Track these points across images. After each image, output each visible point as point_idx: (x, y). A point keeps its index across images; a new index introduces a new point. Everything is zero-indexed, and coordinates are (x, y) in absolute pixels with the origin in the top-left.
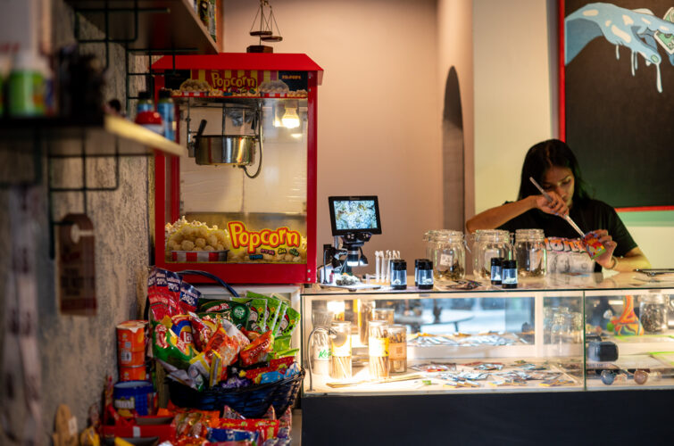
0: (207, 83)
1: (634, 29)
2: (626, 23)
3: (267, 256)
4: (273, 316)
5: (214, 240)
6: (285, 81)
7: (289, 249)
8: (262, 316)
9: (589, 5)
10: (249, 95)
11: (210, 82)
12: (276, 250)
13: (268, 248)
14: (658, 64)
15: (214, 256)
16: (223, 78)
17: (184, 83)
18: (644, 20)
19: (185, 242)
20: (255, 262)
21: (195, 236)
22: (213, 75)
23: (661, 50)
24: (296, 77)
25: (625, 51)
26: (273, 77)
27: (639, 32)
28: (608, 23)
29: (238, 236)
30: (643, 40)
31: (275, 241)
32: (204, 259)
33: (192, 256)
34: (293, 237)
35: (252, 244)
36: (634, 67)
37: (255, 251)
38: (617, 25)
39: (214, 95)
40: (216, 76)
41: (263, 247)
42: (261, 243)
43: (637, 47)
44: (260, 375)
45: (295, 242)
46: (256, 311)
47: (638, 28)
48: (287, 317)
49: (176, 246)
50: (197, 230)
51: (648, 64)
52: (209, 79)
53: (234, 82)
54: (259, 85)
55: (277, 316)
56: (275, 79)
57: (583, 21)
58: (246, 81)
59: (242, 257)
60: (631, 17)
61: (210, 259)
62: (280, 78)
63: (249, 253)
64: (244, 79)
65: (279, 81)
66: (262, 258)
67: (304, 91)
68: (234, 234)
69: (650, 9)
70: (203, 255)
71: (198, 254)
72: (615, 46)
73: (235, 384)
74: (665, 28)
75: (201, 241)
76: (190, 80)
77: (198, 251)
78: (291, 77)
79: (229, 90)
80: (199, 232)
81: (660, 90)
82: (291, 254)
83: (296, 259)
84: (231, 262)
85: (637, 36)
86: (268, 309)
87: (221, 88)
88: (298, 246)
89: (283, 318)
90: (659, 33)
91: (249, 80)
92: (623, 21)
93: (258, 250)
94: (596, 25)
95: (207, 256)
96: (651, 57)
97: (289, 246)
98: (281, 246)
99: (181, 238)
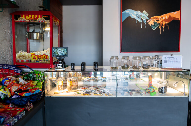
0: (25, 18)
1: (136, 15)
2: (135, 14)
3: (40, 61)
4: (40, 76)
5: (27, 57)
6: (44, 18)
7: (45, 60)
8: (37, 76)
9: (127, 10)
10: (35, 21)
11: (26, 18)
12: (42, 60)
13: (41, 59)
14: (141, 22)
15: (28, 61)
16: (29, 17)
17: (19, 18)
18: (139, 13)
19: (21, 57)
20: (38, 63)
21: (23, 56)
22: (26, 16)
23: (142, 19)
24: (46, 17)
25: (135, 19)
26: (41, 17)
27: (138, 16)
28: (131, 14)
29: (33, 56)
30: (138, 17)
31: (42, 58)
32: (25, 62)
33: (22, 61)
34: (46, 57)
35: (37, 58)
36: (136, 23)
37: (37, 60)
38: (133, 14)
39: (27, 21)
40: (27, 17)
41: (39, 59)
42: (39, 58)
43: (137, 19)
44: (24, 94)
45: (47, 58)
46: (36, 75)
47: (137, 15)
48: (43, 76)
49: (18, 59)
50: (23, 55)
51: (139, 22)
52: (25, 17)
53: (32, 18)
54: (38, 19)
55: (41, 76)
56: (42, 17)
57: (126, 13)
58: (34, 18)
59: (34, 61)
60: (136, 12)
61: (27, 62)
62: (43, 17)
63: (36, 60)
64: (34, 17)
65: (42, 18)
66: (39, 62)
67: (49, 20)
68: (32, 56)
69: (140, 11)
70: (25, 61)
71: (24, 61)
72: (132, 18)
73: (16, 97)
74: (143, 15)
75: (24, 57)
76: (21, 18)
77: (24, 60)
78: (45, 17)
79: (30, 20)
80: (24, 55)
81: (141, 28)
82: (46, 61)
83: (47, 62)
84: (32, 62)
85: (137, 16)
86: (39, 74)
87: (28, 20)
88: (48, 59)
89: (42, 77)
90: (142, 16)
91: (35, 18)
92: (134, 13)
93: (38, 60)
94: (129, 14)
95: (26, 61)
96: (140, 21)
97: (46, 59)
98: (44, 59)
99: (20, 57)
